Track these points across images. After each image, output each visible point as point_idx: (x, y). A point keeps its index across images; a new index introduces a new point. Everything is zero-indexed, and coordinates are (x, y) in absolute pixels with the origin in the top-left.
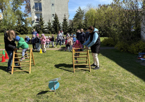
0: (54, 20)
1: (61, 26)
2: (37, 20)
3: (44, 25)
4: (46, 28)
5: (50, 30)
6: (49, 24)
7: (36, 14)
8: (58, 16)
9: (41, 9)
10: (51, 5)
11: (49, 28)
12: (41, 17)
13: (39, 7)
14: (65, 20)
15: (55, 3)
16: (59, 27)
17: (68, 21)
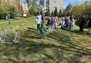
0: (55, 10)
1: (58, 13)
2: (47, 9)
3: (50, 12)
4: (51, 14)
5: (53, 15)
6: (52, 12)
7: (46, 7)
8: (57, 8)
9: (49, 4)
10: (54, 2)
12: (49, 8)
14: (60, 10)
15: (56, 1)
17: (62, 10)
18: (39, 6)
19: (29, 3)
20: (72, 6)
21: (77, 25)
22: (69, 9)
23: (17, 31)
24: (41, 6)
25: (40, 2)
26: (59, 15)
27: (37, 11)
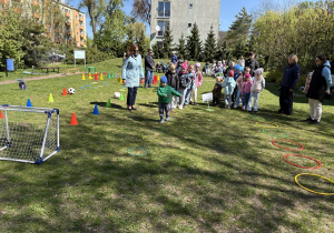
0: (191, 35)
1: (203, 46)
2: (160, 33)
3: (172, 43)
4: (176, 49)
5: (183, 53)
6: (182, 41)
7: (159, 23)
8: (199, 28)
9: (168, 14)
10: (187, 6)
11: (180, 50)
12: (168, 28)
13: (165, 9)
14: (211, 36)
15: (196, 3)
16: (199, 49)
17: (216, 37)
18: (133, 20)
19: (95, 11)
20: (253, 22)
21: (272, 91)
22: (240, 31)
23: (49, 114)
24: (139, 21)
25: (135, 5)
26: (206, 54)
27: (124, 40)
